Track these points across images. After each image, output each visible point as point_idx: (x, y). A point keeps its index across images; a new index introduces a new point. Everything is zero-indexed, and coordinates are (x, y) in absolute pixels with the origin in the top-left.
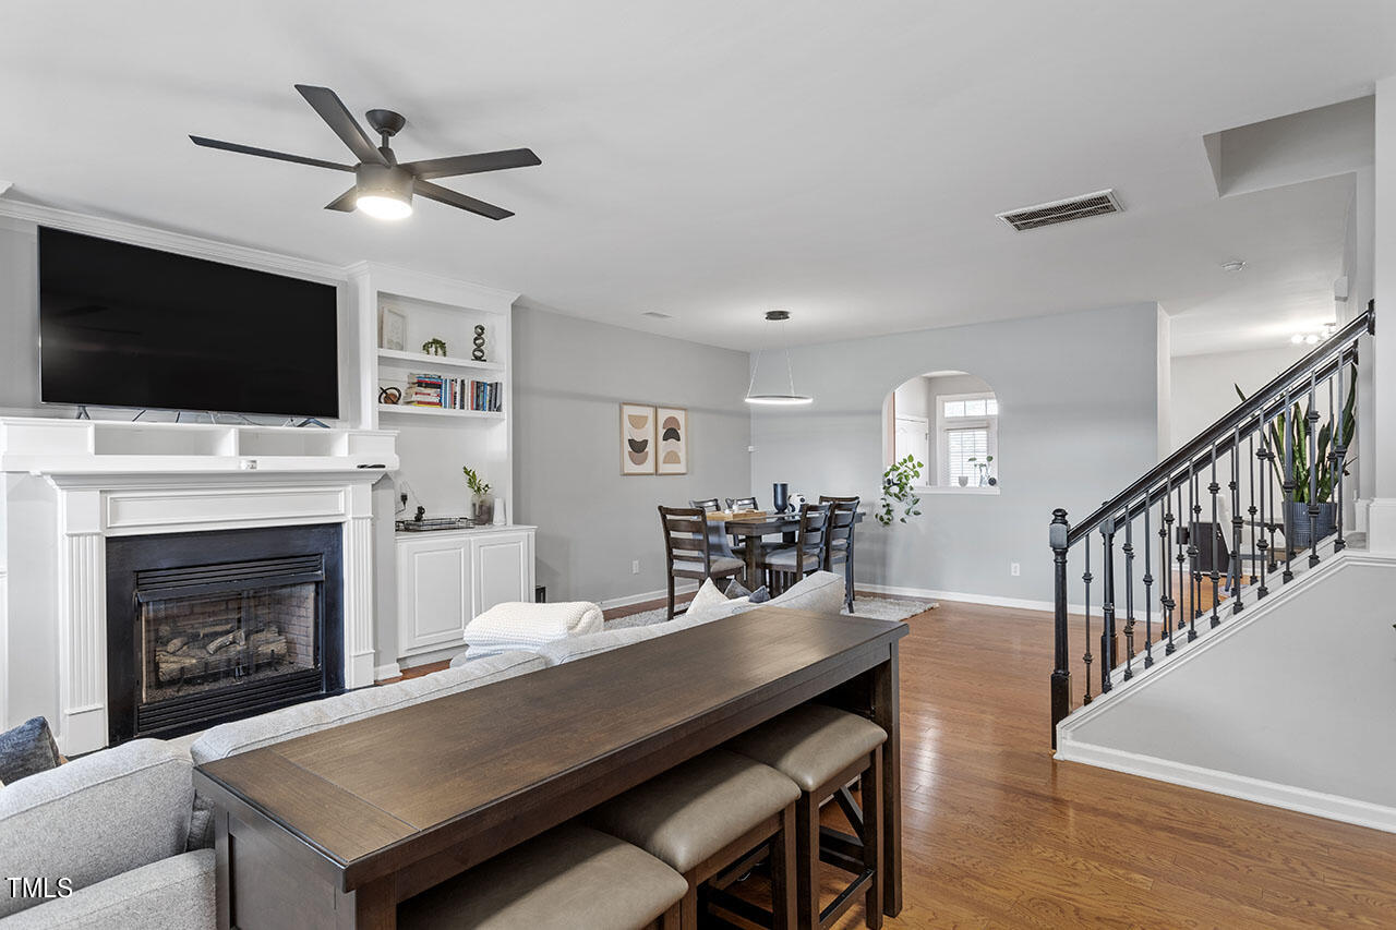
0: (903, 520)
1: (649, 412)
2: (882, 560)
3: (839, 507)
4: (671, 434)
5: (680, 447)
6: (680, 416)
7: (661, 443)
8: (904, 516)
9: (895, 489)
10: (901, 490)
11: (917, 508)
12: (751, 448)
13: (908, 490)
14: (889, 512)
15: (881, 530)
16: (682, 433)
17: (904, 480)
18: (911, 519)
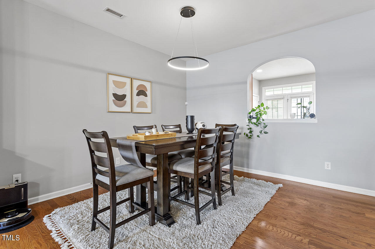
0: (258, 136)
1: (128, 81)
2: (247, 156)
3: (226, 130)
4: (142, 92)
5: (147, 100)
6: (148, 85)
7: (135, 97)
8: (259, 134)
9: (254, 121)
10: (257, 121)
11: (266, 130)
12: (186, 103)
13: (261, 121)
14: (251, 132)
15: (247, 141)
16: (148, 93)
17: (259, 116)
18: (263, 136)
